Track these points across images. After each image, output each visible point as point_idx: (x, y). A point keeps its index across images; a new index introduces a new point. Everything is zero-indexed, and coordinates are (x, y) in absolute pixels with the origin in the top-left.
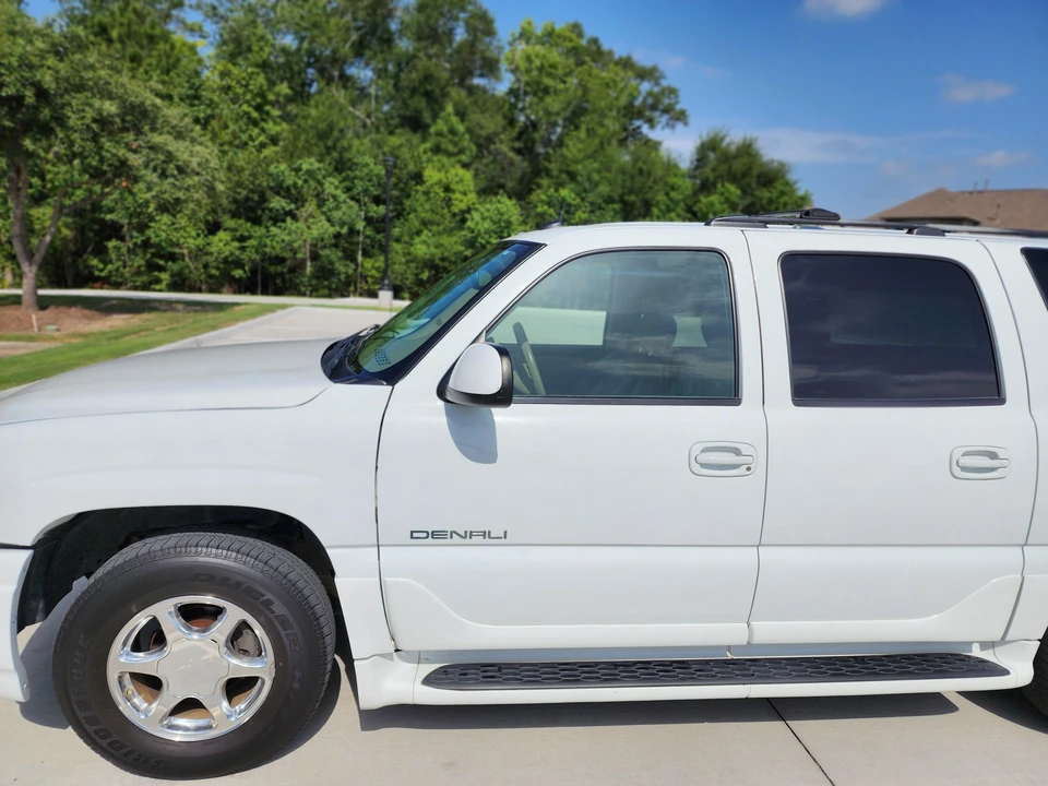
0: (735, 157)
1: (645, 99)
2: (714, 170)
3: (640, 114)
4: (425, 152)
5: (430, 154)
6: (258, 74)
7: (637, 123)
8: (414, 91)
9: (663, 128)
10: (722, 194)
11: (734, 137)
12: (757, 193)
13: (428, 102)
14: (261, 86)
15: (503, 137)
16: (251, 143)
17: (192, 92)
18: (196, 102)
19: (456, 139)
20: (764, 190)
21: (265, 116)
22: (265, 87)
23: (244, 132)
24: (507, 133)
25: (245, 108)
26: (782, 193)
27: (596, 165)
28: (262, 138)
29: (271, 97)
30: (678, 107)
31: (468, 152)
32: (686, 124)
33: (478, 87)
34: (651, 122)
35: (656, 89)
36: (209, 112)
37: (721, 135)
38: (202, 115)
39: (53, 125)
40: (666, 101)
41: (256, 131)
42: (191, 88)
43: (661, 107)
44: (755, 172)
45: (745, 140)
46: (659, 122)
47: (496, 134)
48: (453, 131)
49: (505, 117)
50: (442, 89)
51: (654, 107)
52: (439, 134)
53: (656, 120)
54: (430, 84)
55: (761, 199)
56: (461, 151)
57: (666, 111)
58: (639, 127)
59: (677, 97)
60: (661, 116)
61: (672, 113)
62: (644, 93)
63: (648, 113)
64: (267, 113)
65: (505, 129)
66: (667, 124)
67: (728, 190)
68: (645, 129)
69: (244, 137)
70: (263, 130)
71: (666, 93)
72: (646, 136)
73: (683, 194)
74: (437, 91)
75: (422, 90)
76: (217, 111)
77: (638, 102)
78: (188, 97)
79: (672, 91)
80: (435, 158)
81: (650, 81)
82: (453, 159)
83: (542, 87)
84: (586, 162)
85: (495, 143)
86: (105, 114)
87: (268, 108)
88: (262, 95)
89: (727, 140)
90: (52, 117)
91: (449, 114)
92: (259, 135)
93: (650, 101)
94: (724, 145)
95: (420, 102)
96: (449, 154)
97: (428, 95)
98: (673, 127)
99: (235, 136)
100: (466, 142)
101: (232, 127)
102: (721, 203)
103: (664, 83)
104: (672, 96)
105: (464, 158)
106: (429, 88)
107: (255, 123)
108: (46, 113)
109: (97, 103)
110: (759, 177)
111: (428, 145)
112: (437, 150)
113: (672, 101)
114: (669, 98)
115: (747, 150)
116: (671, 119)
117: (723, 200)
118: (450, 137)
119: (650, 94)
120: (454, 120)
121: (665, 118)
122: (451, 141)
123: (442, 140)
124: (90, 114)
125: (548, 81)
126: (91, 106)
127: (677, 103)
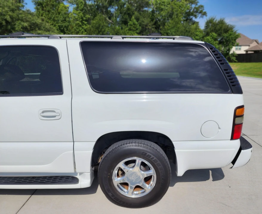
0: (217, 24)
1: (194, 9)
2: (210, 29)
3: (192, 14)
4: (127, 30)
5: (128, 31)
6: (81, 12)
7: (191, 17)
8: (125, 13)
9: (200, 18)
10: (211, 36)
11: (217, 19)
12: (223, 35)
13: (129, 16)
14: (81, 16)
15: (150, 24)
16: (80, 32)
17: (64, 19)
18: (65, 22)
19: (135, 26)
20: (225, 34)
21: (83, 24)
22: (83, 16)
23: (77, 29)
24: (151, 23)
25: (78, 22)
26: (231, 35)
27: (174, 30)
28: (83, 30)
29: (85, 19)
30: (204, 11)
31: (139, 30)
32: (206, 16)
33: (145, 11)
34: (196, 16)
35: (197, 6)
36: (68, 24)
37: (213, 18)
38: (66, 25)
39: (11, 30)
40: (200, 10)
41: (81, 28)
42: (63, 18)
43: (199, 11)
44: (223, 28)
45: (221, 19)
46: (198, 16)
47: (148, 24)
48: (134, 24)
49: (150, 18)
50: (133, 12)
51: (197, 12)
52: (131, 25)
53: (197, 15)
54: (129, 11)
55: (224, 37)
56: (137, 29)
57: (200, 12)
58: (192, 18)
59: (203, 8)
60: (199, 14)
61: (202, 13)
62: (193, 8)
63: (195, 14)
64: (84, 23)
65: (150, 22)
66: (201, 17)
67: (213, 35)
68: (194, 19)
69: (78, 30)
70: (83, 28)
71: (200, 7)
72: (194, 21)
73: (199, 37)
74: (131, 13)
75: (127, 13)
76: (70, 24)
77: (192, 11)
78: (63, 20)
79: (202, 6)
80: (130, 32)
81: (194, 4)
82: (135, 32)
83: (160, 9)
84: (171, 30)
85: (148, 26)
86: (24, 26)
87: (84, 22)
88: (82, 18)
89: (215, 20)
90: (11, 28)
91: (133, 19)
92: (82, 29)
93: (195, 10)
94: (214, 21)
95: (127, 16)
96: (133, 31)
97: (129, 14)
98: (203, 17)
99: (75, 30)
100: (138, 26)
101: (75, 28)
102: (211, 39)
103: (199, 4)
104: (202, 8)
105: (138, 31)
106: (129, 12)
107: (80, 26)
108: (9, 27)
109: (22, 23)
110: (224, 30)
111: (127, 29)
112: (130, 30)
113: (202, 9)
114: (201, 9)
115: (222, 22)
116: (202, 15)
117: (211, 38)
118: (133, 25)
119: (195, 8)
120: (135, 21)
121: (200, 15)
122: (134, 27)
123: (132, 27)
124: (20, 26)
125: (163, 7)
126: (21, 24)
127: (203, 10)
